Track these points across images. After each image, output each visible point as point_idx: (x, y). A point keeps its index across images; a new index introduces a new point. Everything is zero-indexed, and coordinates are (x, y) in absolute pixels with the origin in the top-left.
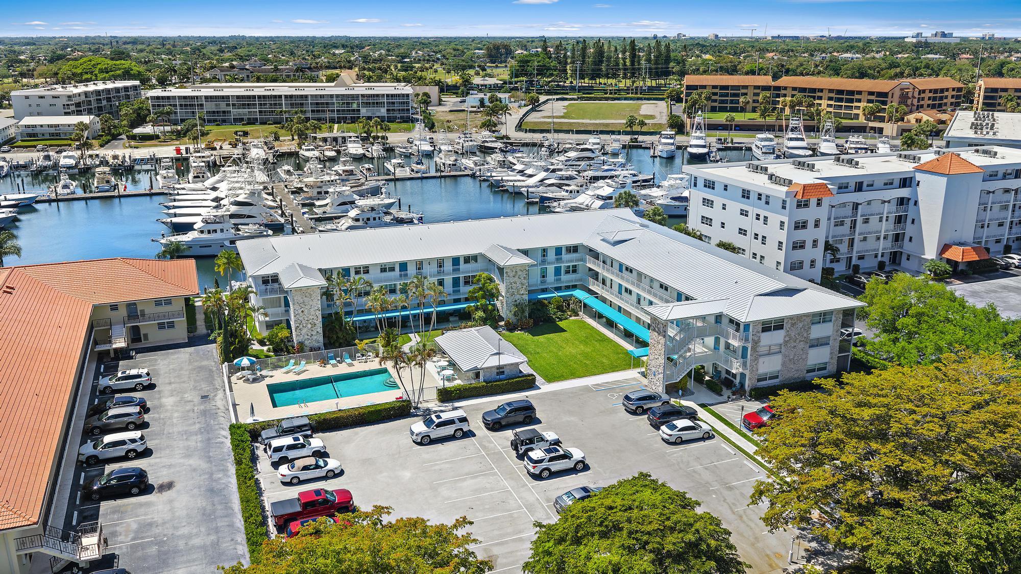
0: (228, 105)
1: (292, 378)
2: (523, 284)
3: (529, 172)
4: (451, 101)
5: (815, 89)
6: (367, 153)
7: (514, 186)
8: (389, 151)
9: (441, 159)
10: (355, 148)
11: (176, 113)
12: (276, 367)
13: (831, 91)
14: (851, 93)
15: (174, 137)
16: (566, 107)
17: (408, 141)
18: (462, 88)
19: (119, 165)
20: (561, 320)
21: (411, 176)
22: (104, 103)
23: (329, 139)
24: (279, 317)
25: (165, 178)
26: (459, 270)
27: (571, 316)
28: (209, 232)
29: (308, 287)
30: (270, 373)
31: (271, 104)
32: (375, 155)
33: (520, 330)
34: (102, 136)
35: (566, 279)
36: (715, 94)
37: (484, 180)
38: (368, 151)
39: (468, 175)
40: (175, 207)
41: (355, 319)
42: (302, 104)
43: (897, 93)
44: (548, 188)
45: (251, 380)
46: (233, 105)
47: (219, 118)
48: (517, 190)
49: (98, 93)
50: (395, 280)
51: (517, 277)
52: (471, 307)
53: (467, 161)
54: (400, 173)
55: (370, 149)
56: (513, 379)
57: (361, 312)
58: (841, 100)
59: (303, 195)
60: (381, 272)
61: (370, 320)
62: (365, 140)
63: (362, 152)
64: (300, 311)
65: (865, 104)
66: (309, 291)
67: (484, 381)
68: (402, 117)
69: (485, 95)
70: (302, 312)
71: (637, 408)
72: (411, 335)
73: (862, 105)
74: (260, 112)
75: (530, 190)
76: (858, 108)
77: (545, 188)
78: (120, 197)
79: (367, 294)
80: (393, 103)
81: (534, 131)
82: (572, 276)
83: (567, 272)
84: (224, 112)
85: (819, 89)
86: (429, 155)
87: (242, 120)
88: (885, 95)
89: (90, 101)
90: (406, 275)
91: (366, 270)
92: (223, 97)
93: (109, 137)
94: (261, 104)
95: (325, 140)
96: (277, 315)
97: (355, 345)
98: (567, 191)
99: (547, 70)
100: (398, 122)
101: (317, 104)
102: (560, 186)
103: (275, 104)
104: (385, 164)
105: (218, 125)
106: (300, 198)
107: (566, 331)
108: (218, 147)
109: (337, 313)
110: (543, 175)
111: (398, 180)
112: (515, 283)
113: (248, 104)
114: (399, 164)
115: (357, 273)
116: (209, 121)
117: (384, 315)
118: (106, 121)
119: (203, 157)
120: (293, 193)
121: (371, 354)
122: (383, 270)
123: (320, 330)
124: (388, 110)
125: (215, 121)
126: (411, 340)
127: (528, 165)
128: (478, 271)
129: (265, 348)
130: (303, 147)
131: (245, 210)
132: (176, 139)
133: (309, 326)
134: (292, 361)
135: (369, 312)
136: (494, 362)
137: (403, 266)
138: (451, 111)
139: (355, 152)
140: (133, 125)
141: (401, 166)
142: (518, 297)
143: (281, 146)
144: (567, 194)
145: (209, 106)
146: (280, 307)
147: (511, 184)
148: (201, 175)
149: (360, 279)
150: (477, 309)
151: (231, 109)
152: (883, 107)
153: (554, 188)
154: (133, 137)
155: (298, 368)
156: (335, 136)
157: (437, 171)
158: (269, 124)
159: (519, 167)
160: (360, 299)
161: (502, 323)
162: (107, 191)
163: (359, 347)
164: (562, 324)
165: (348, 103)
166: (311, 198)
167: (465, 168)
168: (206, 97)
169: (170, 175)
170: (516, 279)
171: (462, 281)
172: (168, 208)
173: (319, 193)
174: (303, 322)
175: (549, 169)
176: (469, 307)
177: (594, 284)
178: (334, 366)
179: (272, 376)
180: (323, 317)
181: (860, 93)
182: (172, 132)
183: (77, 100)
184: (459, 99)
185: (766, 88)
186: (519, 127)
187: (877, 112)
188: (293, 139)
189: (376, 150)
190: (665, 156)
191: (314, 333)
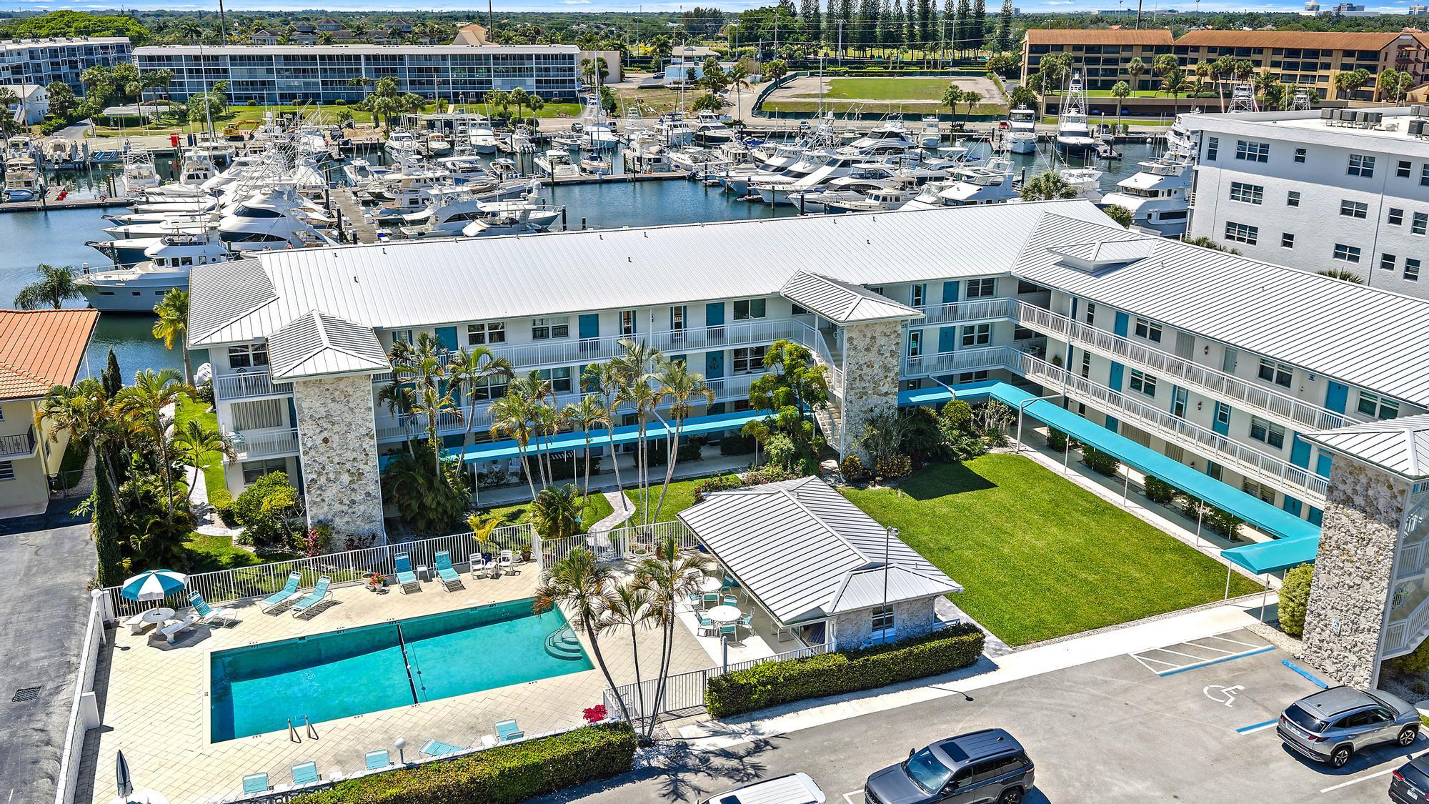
0: (270, 71)
1: (289, 628)
2: (887, 369)
3: (798, 167)
4: (639, 77)
5: (1250, 48)
6: (502, 146)
7: (773, 191)
8: (543, 143)
9: (634, 150)
10: (483, 137)
11: (181, 84)
12: (250, 593)
13: (1276, 51)
14: (1314, 53)
15: (174, 122)
16: (830, 84)
17: (574, 129)
18: (656, 58)
19: (65, 161)
20: (970, 456)
21: (582, 179)
22: (65, 69)
23: (438, 124)
24: (273, 451)
25: (135, 177)
26: (721, 334)
27: (990, 446)
28: (175, 263)
29: (339, 376)
30: (230, 614)
31: (341, 71)
32: (517, 148)
33: (881, 483)
34: (51, 118)
35: (965, 357)
36: (1078, 60)
37: (714, 185)
38: (505, 143)
39: (683, 178)
40: (130, 222)
41: (468, 456)
42: (394, 71)
43: (1393, 55)
44: (840, 193)
45: (170, 637)
46: (279, 71)
47: (254, 93)
48: (779, 199)
49: (54, 52)
50: (570, 357)
51: (876, 349)
52: (757, 424)
53: (679, 155)
54: (561, 173)
55: (507, 140)
56: (921, 640)
57: (483, 439)
58: (1293, 66)
59: (383, 206)
60: (535, 337)
61: (508, 458)
62: (501, 123)
63: (495, 143)
64: (319, 440)
65: (1338, 72)
66: (342, 385)
67: (841, 650)
68: (560, 94)
69: (696, 64)
70: (326, 440)
71: (1335, 752)
72: (613, 497)
73: (1333, 73)
74: (324, 83)
75: (807, 196)
76: (1326, 78)
77: (834, 194)
78: (47, 209)
79: (498, 392)
80: (547, 70)
81: (784, 115)
82: (977, 351)
83: (968, 341)
84: (263, 83)
85: (1255, 49)
86: (612, 148)
87: (293, 96)
88: (1374, 55)
89: (39, 65)
90: (596, 346)
91: (497, 332)
92: (261, 58)
93: (62, 121)
94: (325, 71)
95: (431, 125)
96: (269, 446)
97: (467, 528)
98: (877, 198)
99: (790, 33)
100: (555, 102)
101: (420, 70)
102: (861, 190)
103: (350, 71)
104: (536, 160)
105: (251, 105)
106: (376, 213)
107: (994, 486)
108: (246, 137)
109: (420, 443)
110: (825, 171)
111: (558, 184)
112: (870, 366)
113: (304, 71)
114: (561, 158)
115: (476, 339)
116: (239, 99)
117: (543, 447)
118: (58, 93)
119: (215, 148)
120: (366, 203)
121: (509, 553)
122: (539, 334)
123: (376, 490)
124: (538, 82)
125: (248, 98)
126: (609, 510)
127: (795, 156)
128: (768, 337)
129: (236, 533)
130: (393, 134)
131: (262, 225)
132: (177, 125)
133: (346, 478)
134: (295, 578)
135: (504, 437)
136: (867, 593)
137: (589, 322)
138: (641, 88)
139: (482, 143)
140: (107, 103)
141: (561, 161)
142: (875, 400)
143: (355, 134)
144: (877, 203)
145: (238, 73)
146: (279, 424)
147: (769, 187)
148: (201, 174)
149: (480, 353)
150: (772, 427)
151: (275, 78)
152: (1371, 76)
153: (851, 193)
154: (105, 122)
155: (312, 597)
156: (449, 118)
157: (627, 170)
158: (339, 104)
159: (777, 161)
160: (479, 407)
161: (831, 464)
162: (26, 200)
163: (479, 535)
164: (976, 466)
165: (471, 70)
166: (398, 211)
167: (677, 166)
168: (233, 58)
169: (146, 173)
170: (873, 356)
171: (728, 362)
172: (118, 223)
173: (414, 202)
174: (329, 468)
175: (838, 160)
176: (752, 425)
177: (1039, 369)
178: (410, 589)
179: (233, 624)
180: (381, 455)
181: (1328, 53)
182: (172, 114)
183: (16, 61)
184: (653, 75)
185: (1161, 49)
186: (758, 109)
187: (1362, 85)
188: (377, 126)
189: (518, 140)
190: (1021, 150)
191: (359, 497)
